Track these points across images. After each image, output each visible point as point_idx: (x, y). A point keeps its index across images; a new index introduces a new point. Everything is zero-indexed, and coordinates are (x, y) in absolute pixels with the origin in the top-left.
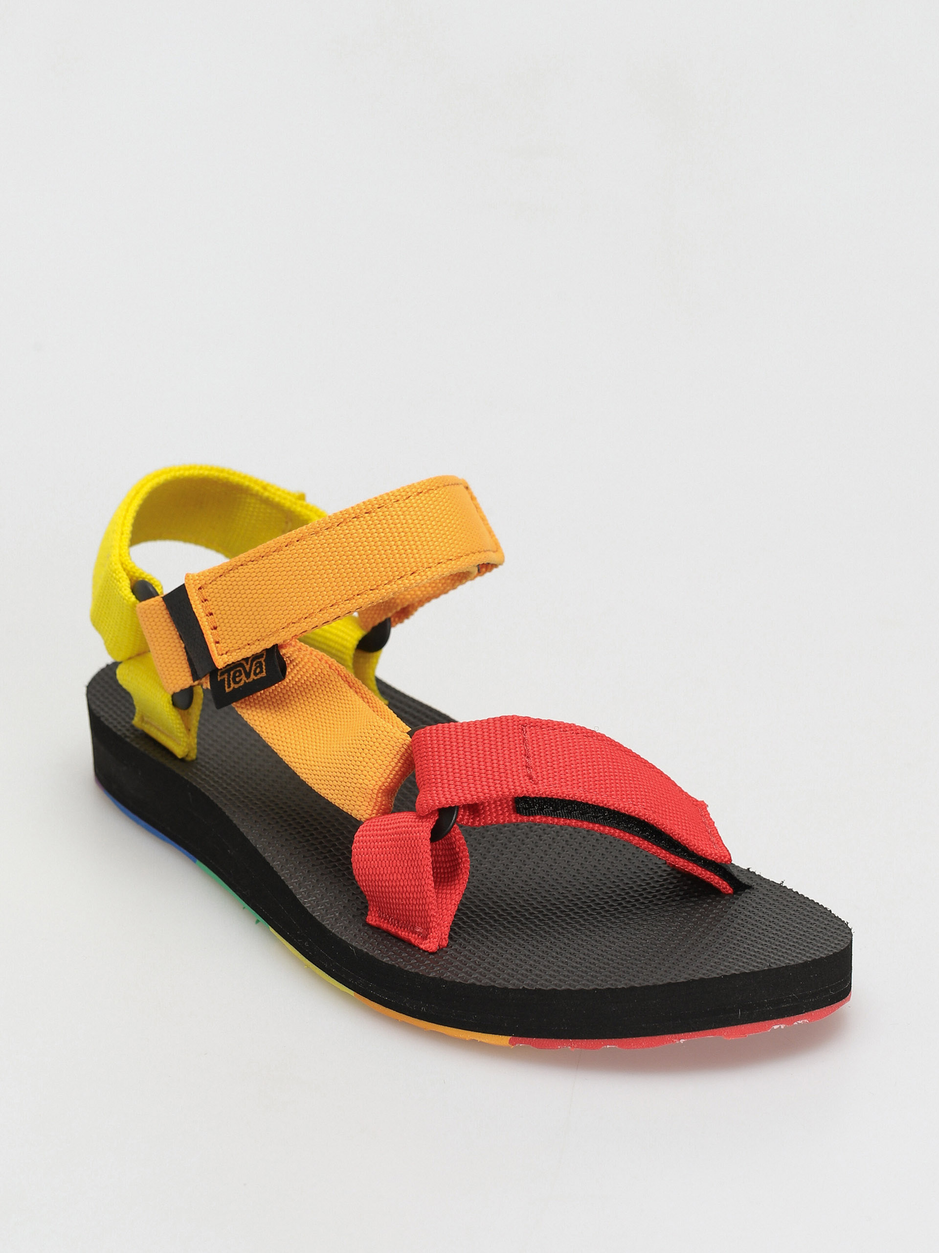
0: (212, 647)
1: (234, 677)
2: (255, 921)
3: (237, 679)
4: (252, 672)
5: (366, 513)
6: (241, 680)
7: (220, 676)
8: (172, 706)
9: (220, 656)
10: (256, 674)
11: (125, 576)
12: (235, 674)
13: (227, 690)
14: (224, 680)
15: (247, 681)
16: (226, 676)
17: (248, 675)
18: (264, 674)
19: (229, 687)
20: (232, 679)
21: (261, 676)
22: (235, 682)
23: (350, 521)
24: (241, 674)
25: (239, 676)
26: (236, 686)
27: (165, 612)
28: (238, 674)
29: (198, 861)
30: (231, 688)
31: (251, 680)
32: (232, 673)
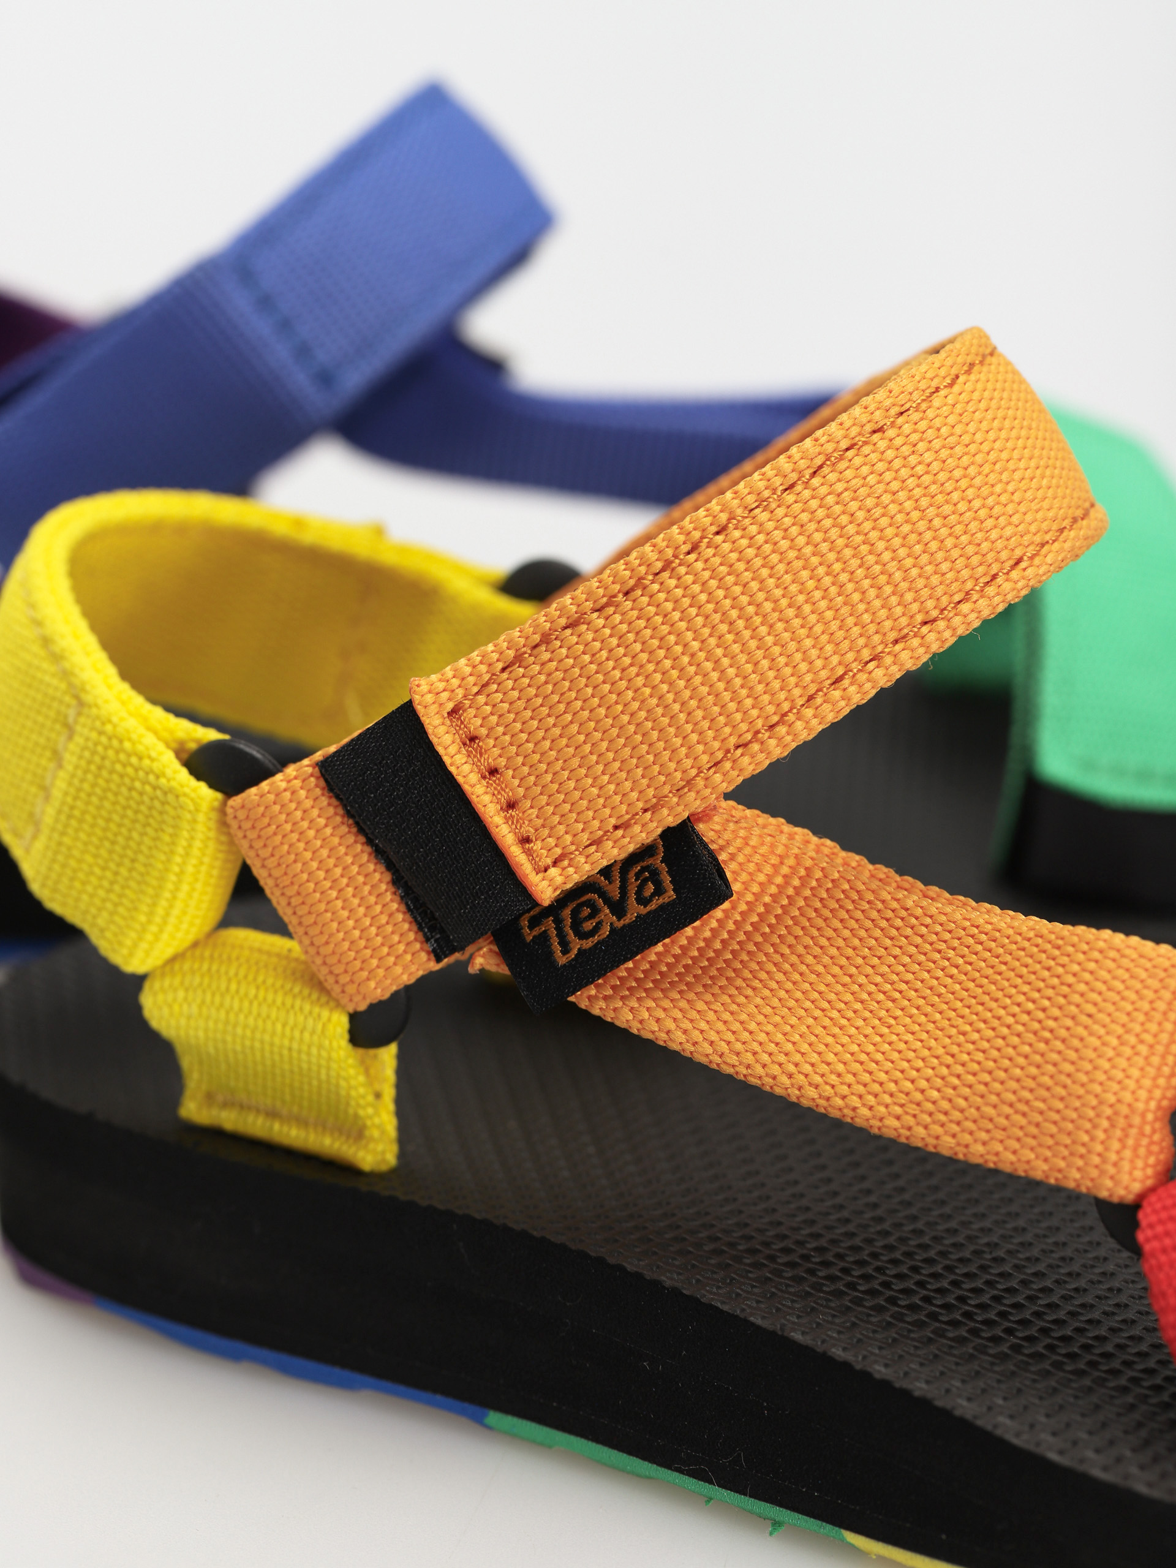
0: (516, 853)
1: (576, 926)
2: (768, 1535)
3: (589, 926)
4: (632, 897)
5: (874, 432)
6: (599, 924)
7: (531, 927)
8: (350, 1047)
9: (541, 875)
10: (642, 901)
11: (161, 747)
12: (575, 913)
13: (562, 960)
14: (544, 936)
15: (619, 924)
16: (549, 924)
17: (619, 909)
18: (671, 894)
19: (566, 950)
20: (571, 927)
21: (661, 901)
22: (583, 936)
23: (865, 443)
24: (595, 912)
25: (591, 916)
26: (588, 944)
27: (324, 801)
28: (587, 911)
29: (494, 1418)
30: (573, 955)
31: (630, 917)
32: (567, 913)
